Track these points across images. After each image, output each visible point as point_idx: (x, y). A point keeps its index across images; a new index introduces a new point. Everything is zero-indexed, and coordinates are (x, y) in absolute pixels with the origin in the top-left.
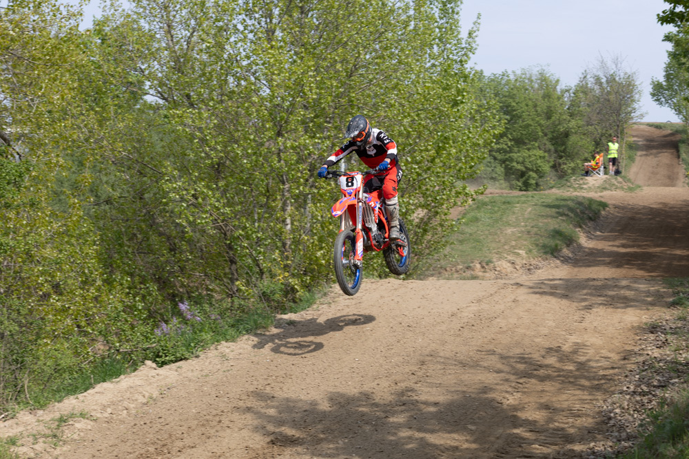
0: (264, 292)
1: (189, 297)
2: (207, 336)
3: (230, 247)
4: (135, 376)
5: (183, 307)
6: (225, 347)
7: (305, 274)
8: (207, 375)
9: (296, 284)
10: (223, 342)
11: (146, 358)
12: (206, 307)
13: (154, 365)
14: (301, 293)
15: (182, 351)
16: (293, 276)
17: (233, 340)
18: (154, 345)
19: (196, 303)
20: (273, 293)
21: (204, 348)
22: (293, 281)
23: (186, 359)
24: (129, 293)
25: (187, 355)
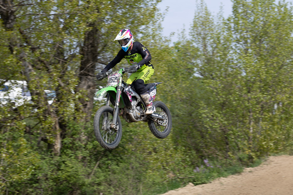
0: (240, 158)
1: (209, 158)
2: (215, 174)
3: (226, 138)
4: (185, 188)
5: (206, 161)
6: (222, 179)
7: (257, 151)
8: (214, 191)
9: (253, 155)
10: (222, 178)
11: (190, 182)
12: (215, 162)
13: (193, 185)
14: (255, 159)
15: (204, 180)
16: (252, 152)
17: (226, 177)
18: (193, 176)
19: (212, 160)
20: (244, 158)
21: (213, 179)
22: (252, 154)
23: (206, 183)
24: (184, 154)
25: (206, 181)
